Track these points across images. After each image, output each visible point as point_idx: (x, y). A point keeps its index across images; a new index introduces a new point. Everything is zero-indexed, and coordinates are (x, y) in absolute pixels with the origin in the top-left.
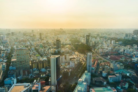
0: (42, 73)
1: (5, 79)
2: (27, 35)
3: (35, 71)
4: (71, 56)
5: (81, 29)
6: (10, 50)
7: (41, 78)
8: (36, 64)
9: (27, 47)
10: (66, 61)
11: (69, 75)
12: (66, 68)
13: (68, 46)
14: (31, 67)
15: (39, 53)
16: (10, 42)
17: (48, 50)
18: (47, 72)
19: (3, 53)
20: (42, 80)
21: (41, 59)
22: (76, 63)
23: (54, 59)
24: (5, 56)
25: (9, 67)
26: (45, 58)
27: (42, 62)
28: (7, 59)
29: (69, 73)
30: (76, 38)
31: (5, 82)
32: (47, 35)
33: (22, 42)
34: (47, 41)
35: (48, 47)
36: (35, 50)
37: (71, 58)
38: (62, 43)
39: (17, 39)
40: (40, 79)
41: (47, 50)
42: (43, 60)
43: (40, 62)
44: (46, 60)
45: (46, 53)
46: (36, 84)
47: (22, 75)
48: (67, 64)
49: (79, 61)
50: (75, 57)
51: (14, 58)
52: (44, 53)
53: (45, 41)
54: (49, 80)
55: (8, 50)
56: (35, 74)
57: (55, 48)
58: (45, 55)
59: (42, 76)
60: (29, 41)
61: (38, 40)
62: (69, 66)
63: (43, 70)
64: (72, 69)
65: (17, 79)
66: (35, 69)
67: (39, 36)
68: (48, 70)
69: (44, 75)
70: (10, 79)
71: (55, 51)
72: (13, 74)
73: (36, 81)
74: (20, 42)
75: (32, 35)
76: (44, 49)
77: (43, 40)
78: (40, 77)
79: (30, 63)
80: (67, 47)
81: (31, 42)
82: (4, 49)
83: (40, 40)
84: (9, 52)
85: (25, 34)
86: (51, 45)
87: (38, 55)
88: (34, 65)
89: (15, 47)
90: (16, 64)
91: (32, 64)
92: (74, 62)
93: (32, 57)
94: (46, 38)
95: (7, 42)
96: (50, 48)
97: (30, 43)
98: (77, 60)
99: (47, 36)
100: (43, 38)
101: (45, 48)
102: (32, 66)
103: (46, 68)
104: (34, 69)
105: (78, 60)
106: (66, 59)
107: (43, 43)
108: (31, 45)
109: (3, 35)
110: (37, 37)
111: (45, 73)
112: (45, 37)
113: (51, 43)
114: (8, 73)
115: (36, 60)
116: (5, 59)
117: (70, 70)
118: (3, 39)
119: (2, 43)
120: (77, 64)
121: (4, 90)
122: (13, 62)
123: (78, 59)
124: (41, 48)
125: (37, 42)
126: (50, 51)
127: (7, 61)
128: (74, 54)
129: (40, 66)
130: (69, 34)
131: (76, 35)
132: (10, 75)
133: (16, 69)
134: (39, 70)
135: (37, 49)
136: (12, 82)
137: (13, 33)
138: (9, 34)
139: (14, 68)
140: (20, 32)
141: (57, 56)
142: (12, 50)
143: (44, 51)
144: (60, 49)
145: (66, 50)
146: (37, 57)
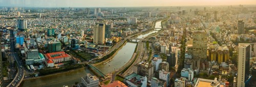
0: (224, 69)
1: (182, 69)
2: (199, 15)
3: (213, 64)
6: (182, 32)
7: (223, 77)
8: (215, 55)
9: (201, 29)
10: (253, 54)
12: (255, 65)
13: (253, 30)
14: (209, 59)
15: (216, 40)
16: (182, 22)
17: (227, 35)
18: (230, 69)
19: (176, 35)
20: (225, 80)
21: (220, 48)
24: (179, 39)
25: (184, 54)
26: (225, 48)
27: (223, 52)
28: (181, 43)
31: (182, 74)
33: (195, 24)
34: (224, 23)
35: (227, 31)
36: (211, 34)
38: (245, 26)
39: (188, 18)
41: (225, 36)
42: (224, 50)
43: (220, 51)
44: (227, 51)
45: (225, 41)
47: (199, 68)
48: (255, 58)
52: (223, 40)
53: (221, 23)
54: (234, 81)
55: (180, 32)
56: (214, 69)
57: (236, 33)
58: (225, 43)
59: (223, 73)
60: (202, 22)
63: (224, 65)
65: (195, 73)
66: (214, 61)
67: (213, 16)
68: (230, 66)
69: (226, 73)
70: (187, 70)
71: (236, 37)
72: (190, 65)
73: (218, 80)
74: (192, 23)
75: (205, 14)
77: (219, 21)
78: (221, 75)
79: (208, 52)
80: (252, 33)
81: (204, 23)
82: (177, 30)
83: (215, 20)
84: (182, 35)
85: (197, 12)
86: (230, 29)
87: (215, 42)
88: (212, 56)
89: (187, 29)
90: (192, 51)
91: (210, 53)
93: (208, 45)
94: (223, 18)
95: (179, 23)
96: (229, 33)
97: (204, 25)
99: (223, 15)
100: (219, 18)
101: (223, 32)
102: (210, 57)
103: (228, 63)
104: (212, 62)
106: (253, 50)
107: (219, 25)
109: (174, 13)
110: (211, 17)
111: (227, 69)
112: (220, 16)
113: (229, 26)
114: (185, 61)
115: (214, 49)
116: (178, 43)
118: (175, 18)
119: (174, 23)
121: (182, 83)
122: (189, 48)
124: (218, 32)
125: (212, 23)
126: (229, 37)
127: (181, 46)
129: (220, 58)
130: (253, 12)
132: (187, 64)
133: (192, 58)
134: (219, 65)
135: (213, 34)
136: (189, 75)
137: (184, 11)
138: (180, 12)
139: (190, 57)
140: (191, 10)
141: (247, 45)
142: (185, 32)
143: (223, 36)
144: (242, 35)
145: (252, 37)
146: (214, 44)
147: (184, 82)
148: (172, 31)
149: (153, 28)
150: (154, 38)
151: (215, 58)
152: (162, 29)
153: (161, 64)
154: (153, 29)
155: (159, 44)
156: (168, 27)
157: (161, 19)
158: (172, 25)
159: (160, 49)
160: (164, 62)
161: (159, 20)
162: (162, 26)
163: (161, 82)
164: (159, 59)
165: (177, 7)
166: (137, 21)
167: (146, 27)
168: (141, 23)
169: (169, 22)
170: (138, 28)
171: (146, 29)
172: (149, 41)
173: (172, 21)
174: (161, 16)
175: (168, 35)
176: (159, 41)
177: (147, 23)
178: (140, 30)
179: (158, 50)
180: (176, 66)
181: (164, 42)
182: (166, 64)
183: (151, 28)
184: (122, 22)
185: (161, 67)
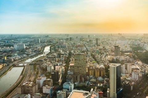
0: (99, 82)
2: (83, 41)
3: (91, 78)
4: (133, 66)
5: (144, 34)
6: (68, 54)
7: (99, 88)
8: (93, 71)
9: (84, 52)
10: (126, 72)
11: (132, 89)
12: (128, 80)
13: (128, 53)
14: (88, 74)
15: (95, 60)
16: (68, 47)
17: (105, 57)
18: (105, 82)
19: (62, 57)
20: (99, 90)
21: (98, 66)
22: (140, 75)
23: (114, 68)
24: (64, 60)
25: (67, 71)
26: (102, 66)
27: (99, 69)
28: (65, 63)
29: (132, 87)
30: (139, 45)
31: (64, 86)
32: (103, 40)
33: (79, 47)
34: (104, 47)
35: (105, 54)
36: (91, 55)
37: (132, 68)
38: (121, 50)
39: (74, 44)
40: (97, 88)
41: (103, 57)
42: (100, 68)
43: (97, 69)
44: (103, 68)
45: (103, 60)
46: (94, 93)
47: (79, 81)
48: (128, 75)
49: (143, 74)
50: (139, 68)
51: (71, 63)
52: (101, 60)
53: (101, 47)
54: (108, 92)
55: (66, 54)
56: (91, 82)
57: (112, 55)
58: (102, 62)
59: (99, 85)
60: (85, 46)
61: (95, 46)
62: (130, 77)
63: (100, 79)
64: (135, 82)
65: (75, 85)
66: (92, 76)
67: (95, 42)
68: (105, 80)
69: (101, 85)
70: (68, 83)
71: (113, 58)
72: (71, 79)
73: (93, 90)
74: (77, 47)
75: (88, 40)
76: (101, 56)
77: (99, 45)
78: (97, 86)
79: (87, 69)
80: (127, 55)
81: (87, 47)
82: (63, 53)
83: (97, 45)
84: (67, 56)
85: (81, 39)
86: (108, 52)
87: (94, 62)
88: (90, 72)
89: (72, 51)
90: (73, 68)
91: (89, 70)
92: (138, 74)
93: (88, 64)
94: (103, 44)
95: (65, 47)
96: (107, 55)
97: (87, 49)
98: (141, 72)
99: (103, 42)
100: (100, 43)
101: (101, 54)
102: (89, 73)
103: (103, 77)
104: (91, 77)
105: (143, 72)
106: (126, 68)
107: (99, 49)
108: (88, 50)
109: (62, 40)
110: (93, 42)
111: (102, 82)
112: (101, 42)
113: (108, 49)
114: (67, 77)
115: (93, 67)
116: (63, 63)
117: (133, 83)
118: (62, 44)
119: (62, 47)
120: (141, 77)
121: (63, 94)
122: (71, 66)
123: (143, 70)
124: (97, 54)
125: (93, 47)
126: (107, 58)
127: (66, 65)
128: (137, 64)
129: (97, 74)
130: (130, 39)
131: (138, 41)
132: (68, 79)
133: (74, 74)
134: (96, 78)
135: (93, 55)
136: (70, 87)
137: (71, 38)
138: (67, 39)
139: (72, 73)
140: (77, 37)
141: (118, 65)
142: (70, 54)
143: (101, 57)
144: (118, 56)
145: (126, 59)
146: (93, 63)
147: (65, 92)
148: (58, 54)
149: (41, 51)
150: (42, 61)
151: (93, 74)
152: (50, 53)
153: (45, 81)
154: (42, 53)
155: (46, 65)
156: (56, 51)
157: (51, 44)
158: (59, 49)
159: (46, 69)
160: (49, 79)
161: (48, 45)
162: (50, 50)
163: (45, 95)
164: (43, 78)
165: (66, 35)
166: (25, 47)
167: (34, 52)
168: (30, 48)
169: (57, 47)
170: (26, 53)
171: (34, 54)
172: (37, 63)
173: (60, 46)
174: (50, 42)
175: (55, 57)
176: (46, 63)
177: (36, 48)
178: (28, 55)
179: (44, 70)
180: (60, 81)
181: (51, 63)
182: (49, 81)
183: (40, 52)
184: (8, 48)
185: (45, 83)
